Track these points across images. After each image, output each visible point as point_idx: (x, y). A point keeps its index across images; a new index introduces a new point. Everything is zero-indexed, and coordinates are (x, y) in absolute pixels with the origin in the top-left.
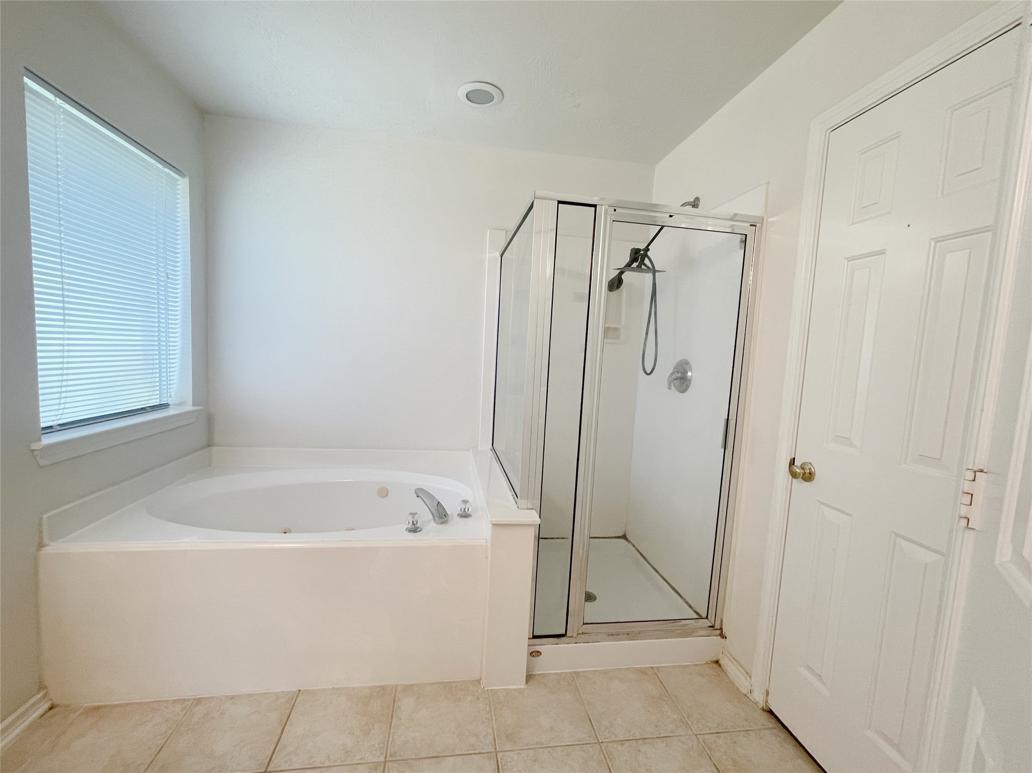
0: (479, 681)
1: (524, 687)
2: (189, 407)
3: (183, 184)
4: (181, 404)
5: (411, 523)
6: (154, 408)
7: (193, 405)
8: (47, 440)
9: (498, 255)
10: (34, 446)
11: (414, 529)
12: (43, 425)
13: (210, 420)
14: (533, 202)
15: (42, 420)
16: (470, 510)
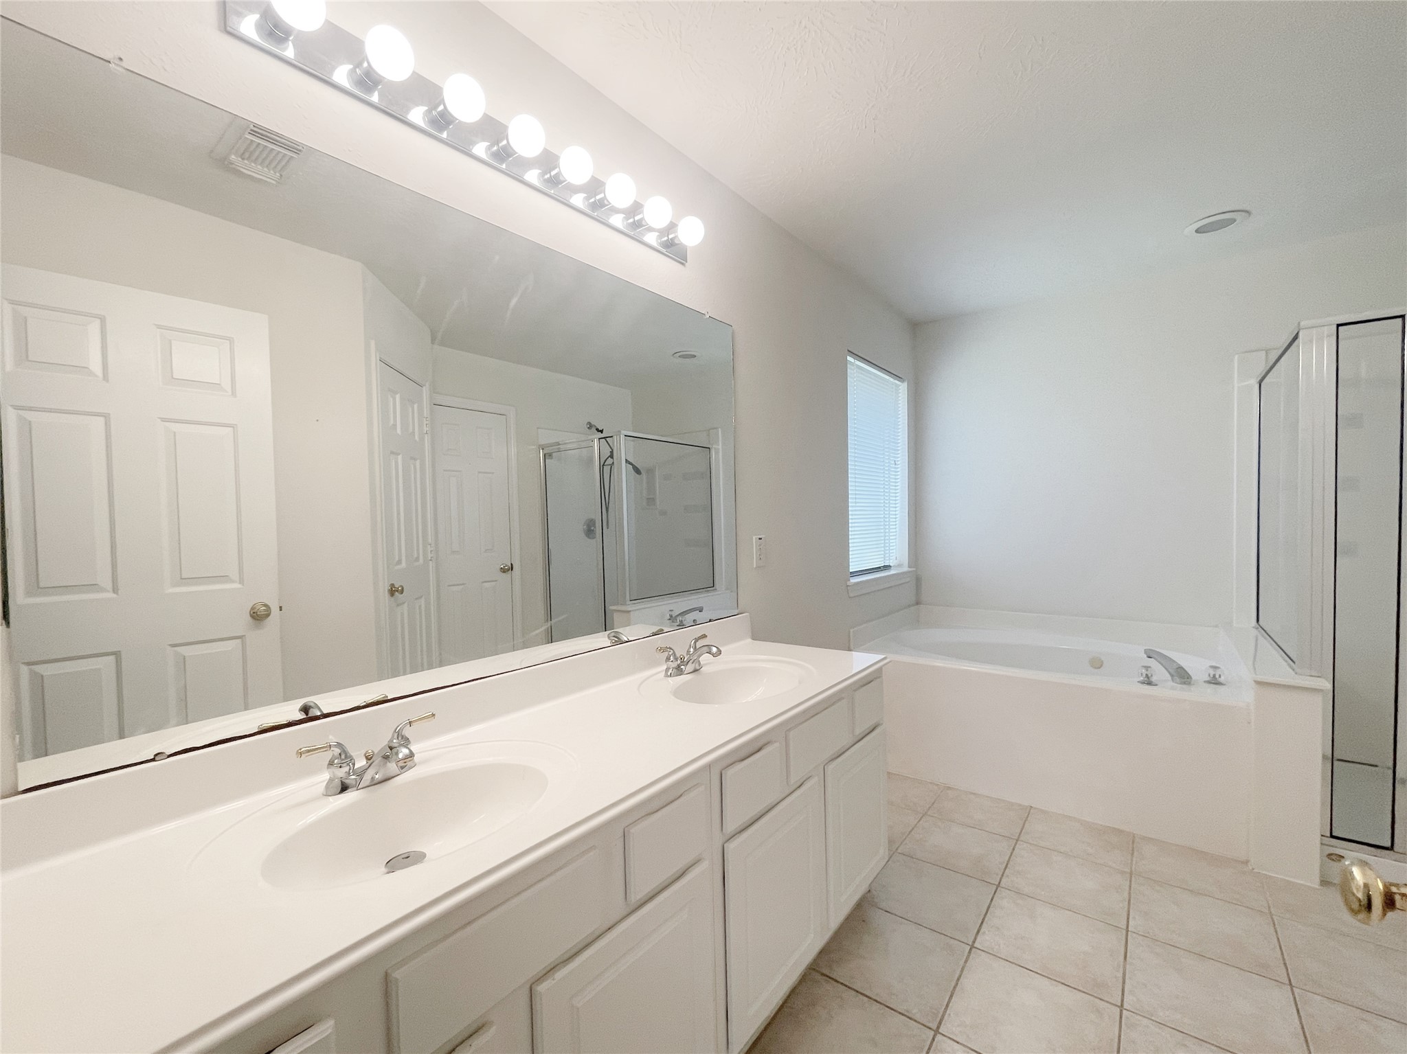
0: (1246, 862)
1: (1317, 887)
2: (906, 569)
3: (903, 388)
4: (900, 566)
5: (1144, 676)
6: (878, 569)
7: (909, 567)
8: (854, 580)
9: (1254, 382)
10: (848, 583)
11: (1148, 682)
12: (851, 571)
13: (918, 580)
14: (1298, 333)
15: (850, 567)
16: (1222, 677)
